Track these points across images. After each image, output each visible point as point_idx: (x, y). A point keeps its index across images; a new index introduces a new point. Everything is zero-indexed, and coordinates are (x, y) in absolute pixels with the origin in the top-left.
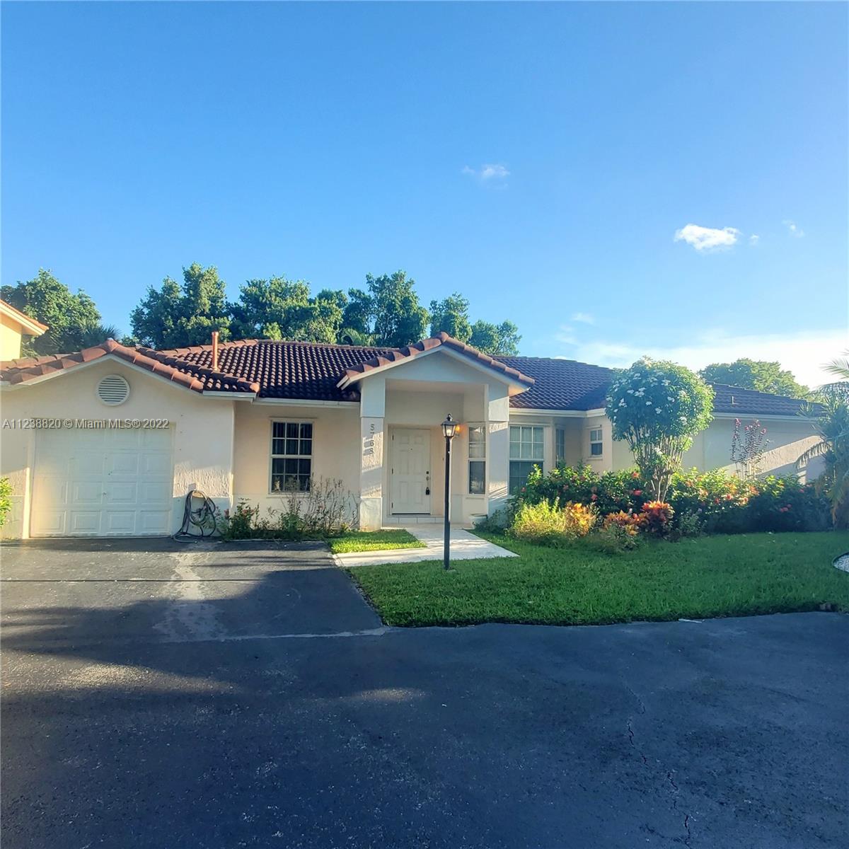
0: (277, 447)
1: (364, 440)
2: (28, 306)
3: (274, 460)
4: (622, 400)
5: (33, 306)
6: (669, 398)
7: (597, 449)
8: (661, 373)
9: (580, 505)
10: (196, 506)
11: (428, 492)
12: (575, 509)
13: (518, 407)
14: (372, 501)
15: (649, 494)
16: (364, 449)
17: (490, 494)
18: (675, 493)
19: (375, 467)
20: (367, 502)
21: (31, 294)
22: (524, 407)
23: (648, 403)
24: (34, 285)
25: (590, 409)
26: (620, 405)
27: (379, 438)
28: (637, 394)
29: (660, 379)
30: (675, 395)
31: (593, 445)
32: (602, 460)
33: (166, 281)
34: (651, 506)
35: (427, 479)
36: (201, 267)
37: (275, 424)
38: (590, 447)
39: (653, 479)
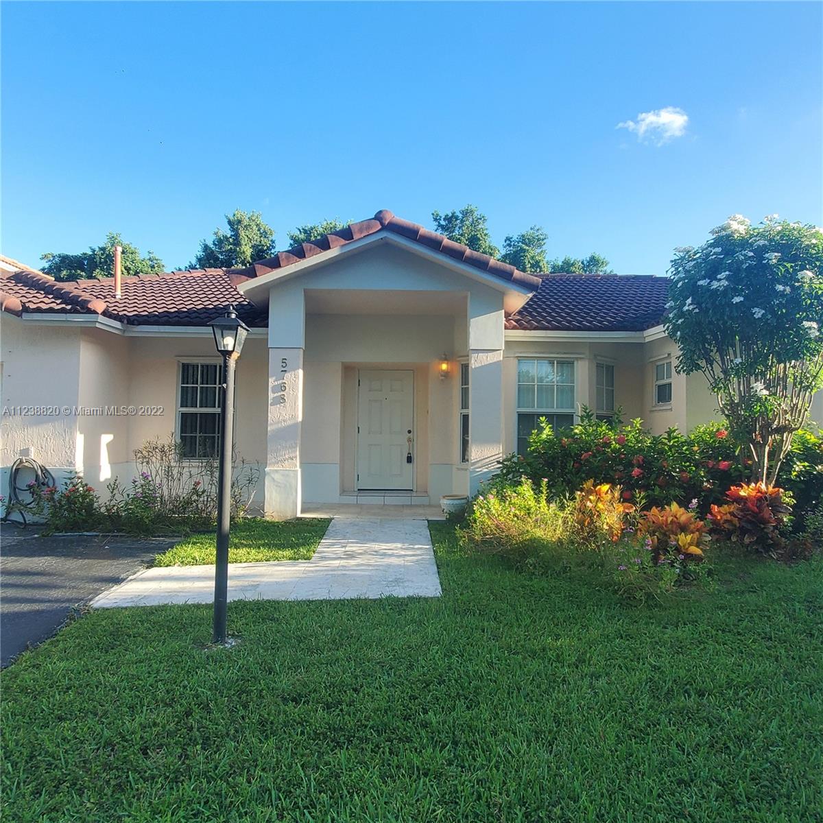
0: (187, 397)
1: (272, 382)
2: (97, 270)
3: (184, 416)
4: (689, 301)
5: (102, 269)
6: (780, 288)
7: (664, 394)
8: (762, 242)
9: (605, 487)
10: (26, 480)
11: (409, 460)
12: (598, 493)
13: (525, 328)
14: (283, 475)
15: (746, 467)
16: (271, 395)
17: (474, 464)
18: (799, 466)
19: (289, 423)
20: (276, 476)
21: (100, 258)
22: (536, 328)
23: (737, 300)
24: (103, 249)
25: (648, 327)
26: (686, 308)
27: (297, 379)
28: (715, 285)
29: (761, 252)
30: (790, 278)
31: (659, 386)
32: (671, 410)
33: (216, 233)
34: (742, 493)
35: (409, 440)
36: (244, 214)
37: (184, 365)
38: (655, 391)
39: (753, 441)
